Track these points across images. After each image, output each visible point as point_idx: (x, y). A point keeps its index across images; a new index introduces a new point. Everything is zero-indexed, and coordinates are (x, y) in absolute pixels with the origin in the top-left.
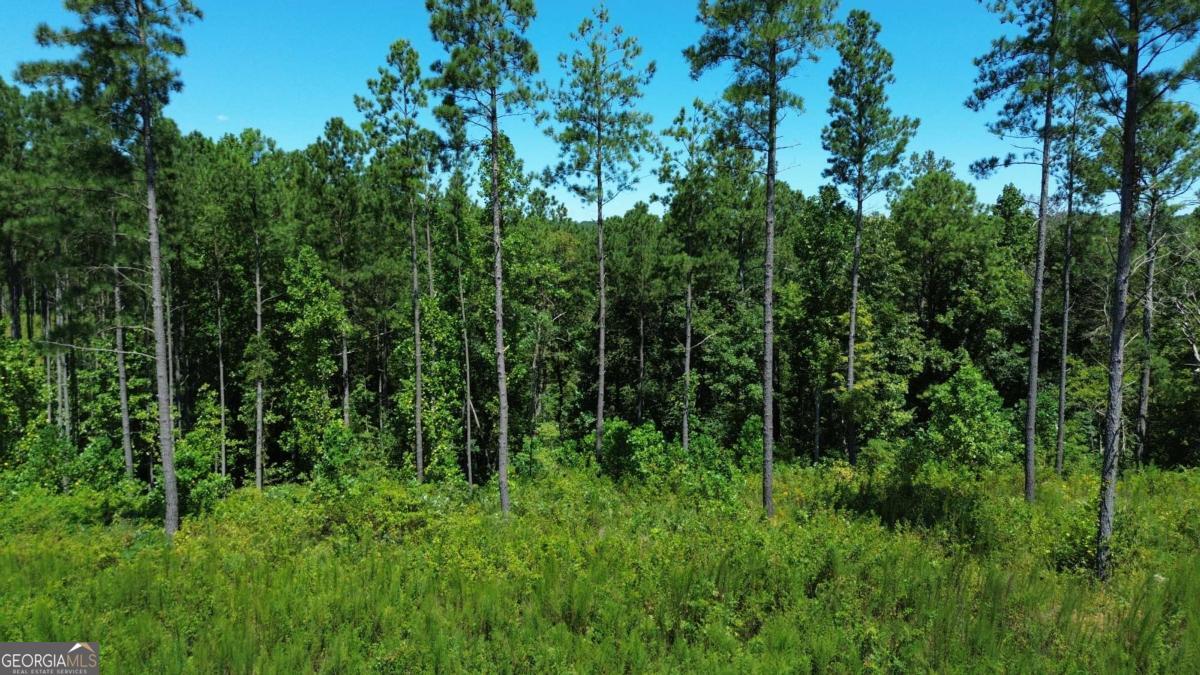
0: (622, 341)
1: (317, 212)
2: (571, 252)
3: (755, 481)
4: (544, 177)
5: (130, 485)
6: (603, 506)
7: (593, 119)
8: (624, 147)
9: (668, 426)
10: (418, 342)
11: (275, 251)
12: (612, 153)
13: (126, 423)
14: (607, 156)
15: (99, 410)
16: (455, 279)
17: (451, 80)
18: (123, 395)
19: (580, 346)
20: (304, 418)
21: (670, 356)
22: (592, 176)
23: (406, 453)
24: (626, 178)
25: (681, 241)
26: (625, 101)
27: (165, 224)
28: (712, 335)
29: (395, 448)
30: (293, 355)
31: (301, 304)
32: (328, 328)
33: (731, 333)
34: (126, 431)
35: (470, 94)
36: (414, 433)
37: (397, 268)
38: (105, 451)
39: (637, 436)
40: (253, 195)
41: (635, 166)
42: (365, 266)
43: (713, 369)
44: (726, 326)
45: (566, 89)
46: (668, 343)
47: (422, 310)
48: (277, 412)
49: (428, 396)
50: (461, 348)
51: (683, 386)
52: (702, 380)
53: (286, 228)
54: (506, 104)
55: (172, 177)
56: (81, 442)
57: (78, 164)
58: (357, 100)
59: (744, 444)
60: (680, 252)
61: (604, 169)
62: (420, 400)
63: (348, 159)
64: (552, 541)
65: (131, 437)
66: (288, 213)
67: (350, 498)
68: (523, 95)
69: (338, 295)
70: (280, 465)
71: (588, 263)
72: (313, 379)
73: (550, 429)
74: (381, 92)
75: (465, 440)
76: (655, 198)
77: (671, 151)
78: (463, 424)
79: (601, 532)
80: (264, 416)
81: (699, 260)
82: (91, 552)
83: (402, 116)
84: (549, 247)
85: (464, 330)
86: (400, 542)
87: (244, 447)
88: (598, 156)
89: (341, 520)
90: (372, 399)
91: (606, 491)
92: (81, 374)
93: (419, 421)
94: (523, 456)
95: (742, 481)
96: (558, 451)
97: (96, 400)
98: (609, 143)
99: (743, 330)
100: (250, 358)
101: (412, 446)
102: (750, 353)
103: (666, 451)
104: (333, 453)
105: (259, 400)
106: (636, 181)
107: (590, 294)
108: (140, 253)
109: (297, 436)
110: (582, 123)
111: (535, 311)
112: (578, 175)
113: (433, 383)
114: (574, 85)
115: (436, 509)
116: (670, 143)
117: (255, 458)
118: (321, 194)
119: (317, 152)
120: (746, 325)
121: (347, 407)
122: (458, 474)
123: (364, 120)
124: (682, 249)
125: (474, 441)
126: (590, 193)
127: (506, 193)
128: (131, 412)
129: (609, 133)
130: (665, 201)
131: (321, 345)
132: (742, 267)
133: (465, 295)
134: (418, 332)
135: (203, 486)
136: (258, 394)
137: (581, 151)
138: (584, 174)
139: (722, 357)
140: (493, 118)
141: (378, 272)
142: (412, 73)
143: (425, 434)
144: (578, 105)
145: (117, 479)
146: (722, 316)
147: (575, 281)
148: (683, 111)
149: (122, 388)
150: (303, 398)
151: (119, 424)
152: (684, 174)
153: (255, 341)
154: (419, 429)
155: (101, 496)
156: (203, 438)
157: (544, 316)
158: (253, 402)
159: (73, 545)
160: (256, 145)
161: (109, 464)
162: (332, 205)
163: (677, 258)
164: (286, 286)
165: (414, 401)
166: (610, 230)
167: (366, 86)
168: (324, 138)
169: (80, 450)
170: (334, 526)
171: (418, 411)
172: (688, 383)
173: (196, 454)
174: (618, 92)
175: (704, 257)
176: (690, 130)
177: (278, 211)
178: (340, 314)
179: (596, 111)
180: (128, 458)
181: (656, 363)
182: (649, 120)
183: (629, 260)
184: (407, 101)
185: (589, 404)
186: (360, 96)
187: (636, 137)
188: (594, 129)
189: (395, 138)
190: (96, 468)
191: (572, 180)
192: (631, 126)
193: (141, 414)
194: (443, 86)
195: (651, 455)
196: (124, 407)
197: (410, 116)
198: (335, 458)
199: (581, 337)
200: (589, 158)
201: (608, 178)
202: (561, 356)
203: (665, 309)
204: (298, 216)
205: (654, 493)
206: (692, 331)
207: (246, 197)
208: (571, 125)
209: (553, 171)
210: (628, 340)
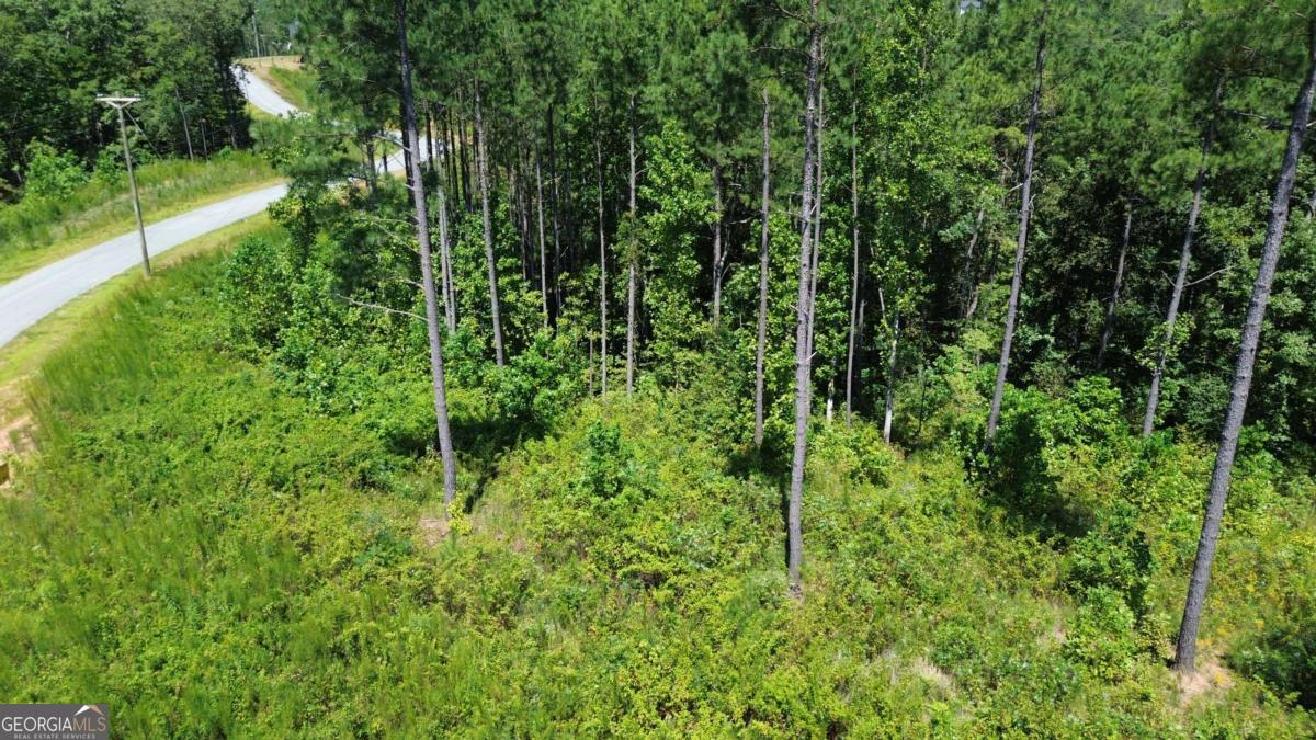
10: (765, 272)
13: (493, 308)
15: (471, 291)
18: (492, 276)
19: (1041, 233)
31: (660, 192)
32: (691, 221)
36: (755, 378)
47: (772, 231)
60: (1188, 144)
62: (763, 341)
65: (502, 318)
73: (979, 337)
78: (845, 340)
85: (855, 229)
93: (759, 366)
97: (470, 279)
100: (623, 237)
101: (752, 392)
105: (631, 284)
124: (1193, 141)
128: (499, 293)
131: (683, 240)
134: (765, 260)
136: (630, 277)
143: (766, 382)
149: (494, 268)
151: (489, 305)
153: (628, 219)
154: (759, 375)
171: (760, 354)
172: (1169, 336)
178: (704, 207)
180: (497, 341)
193: (509, 299)
196: (494, 288)
210: (1105, 240)
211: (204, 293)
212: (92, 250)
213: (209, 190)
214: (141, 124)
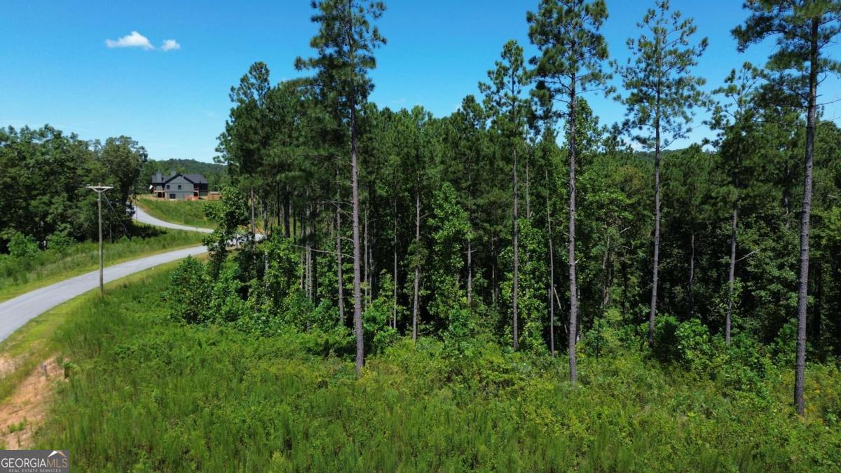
0: (676, 251)
1: (455, 159)
2: (636, 181)
3: (788, 377)
4: (612, 130)
5: (342, 329)
6: (650, 387)
7: (654, 85)
8: (680, 105)
9: (713, 320)
10: (516, 250)
11: (429, 185)
12: (669, 111)
13: (341, 291)
14: (664, 113)
15: (327, 282)
16: (544, 204)
17: (542, 71)
18: (340, 274)
19: (641, 254)
20: (442, 295)
21: (718, 266)
22: (651, 129)
23: (506, 327)
24: (680, 129)
25: (729, 175)
26: (681, 69)
27: (366, 169)
28: (756, 250)
29: (499, 322)
30: (436, 253)
31: (442, 220)
32: (458, 236)
33: (773, 249)
34: (340, 296)
35: (556, 80)
36: (512, 313)
37: (505, 197)
38: (329, 308)
39: (684, 329)
40: (417, 149)
41: (688, 120)
42: (485, 195)
43: (757, 278)
44: (770, 243)
45: (633, 65)
46: (716, 255)
47: (519, 227)
48: (427, 288)
49: (523, 288)
50: (547, 254)
51: (727, 292)
52: (745, 288)
53: (435, 170)
54: (582, 84)
55: (371, 139)
56: (317, 301)
57: (316, 140)
58: (480, 85)
59: (781, 343)
60: (727, 184)
61: (662, 123)
62: (516, 290)
63: (476, 122)
64: (606, 411)
65: (344, 299)
66: (438, 160)
67: (465, 357)
68: (595, 77)
69: (466, 214)
70: (428, 323)
71: (649, 191)
72: (449, 270)
73: (614, 314)
74: (496, 79)
75: (549, 319)
76: (706, 142)
77: (722, 104)
78: (548, 307)
79: (647, 407)
80: (419, 291)
81: (745, 191)
82: (314, 376)
83: (510, 94)
84: (618, 178)
85: (550, 241)
86: (496, 395)
87: (407, 310)
88: (657, 114)
89: (459, 373)
90: (486, 285)
91: (654, 375)
92: (319, 259)
93: (515, 305)
94: (592, 333)
95: (777, 376)
96: (621, 332)
97: (325, 276)
98: (666, 102)
99: (785, 247)
100: (412, 253)
101: (510, 321)
102: (792, 267)
103: (710, 341)
104: (456, 326)
105: (417, 281)
106: (689, 130)
107: (650, 214)
108: (347, 192)
109: (438, 306)
110: (644, 89)
111: (606, 226)
112: (641, 128)
113: (525, 279)
114: (639, 61)
115: (522, 373)
116: (721, 99)
117: (412, 317)
118: (457, 147)
119: (458, 119)
120: (788, 244)
121: (470, 289)
122: (541, 344)
123: (485, 98)
124: (730, 183)
125: (556, 318)
126: (649, 142)
127: (584, 142)
128: (343, 284)
129: (667, 95)
130: (716, 144)
131: (454, 248)
132: (786, 193)
133: (552, 215)
134: (516, 243)
135: (381, 335)
136: (416, 277)
137: (643, 110)
138: (645, 127)
139: (764, 269)
140: (572, 94)
141: (492, 199)
142: (517, 64)
143: (519, 314)
144: (641, 75)
145: (335, 325)
146: (766, 235)
147: (639, 203)
148: (733, 72)
149: (340, 270)
150: (442, 282)
151: (337, 291)
152: (733, 122)
153: (415, 243)
154: (515, 311)
155: (325, 336)
156: (381, 304)
157: (613, 230)
158: (412, 281)
159: (305, 370)
160: (420, 116)
161: (330, 316)
162: (464, 155)
163: (725, 189)
164: (433, 209)
165: (513, 290)
166: (668, 164)
167: (487, 75)
168: (462, 110)
169: (316, 306)
170: (454, 377)
171: (515, 298)
172: (732, 290)
173: (377, 314)
174: (675, 64)
175: (750, 189)
176: (739, 87)
177: (432, 159)
178: (467, 227)
179: (657, 79)
180: (341, 312)
181: (704, 270)
182: (701, 82)
183: (684, 189)
184: (514, 83)
185: (646, 298)
186: (482, 82)
187: (689, 97)
188: (654, 93)
189: (504, 109)
190: (323, 317)
191: (635, 132)
192: (686, 88)
193: (349, 286)
194: (536, 75)
195: (697, 343)
196: (340, 281)
197: (515, 93)
198: (457, 329)
199: (642, 245)
200: (649, 116)
201: (665, 130)
202: (626, 259)
203: (714, 228)
204: (442, 162)
205: (695, 380)
206: (737, 246)
207: (413, 150)
208: (635, 91)
209: (620, 126)
210: (680, 251)
211: (139, 302)
212: (57, 284)
213: (121, 256)
214: (71, 223)
